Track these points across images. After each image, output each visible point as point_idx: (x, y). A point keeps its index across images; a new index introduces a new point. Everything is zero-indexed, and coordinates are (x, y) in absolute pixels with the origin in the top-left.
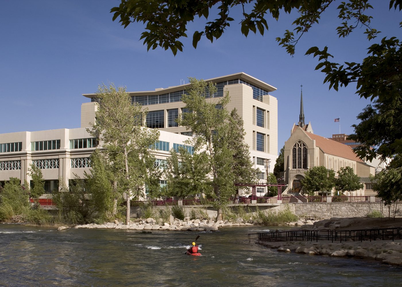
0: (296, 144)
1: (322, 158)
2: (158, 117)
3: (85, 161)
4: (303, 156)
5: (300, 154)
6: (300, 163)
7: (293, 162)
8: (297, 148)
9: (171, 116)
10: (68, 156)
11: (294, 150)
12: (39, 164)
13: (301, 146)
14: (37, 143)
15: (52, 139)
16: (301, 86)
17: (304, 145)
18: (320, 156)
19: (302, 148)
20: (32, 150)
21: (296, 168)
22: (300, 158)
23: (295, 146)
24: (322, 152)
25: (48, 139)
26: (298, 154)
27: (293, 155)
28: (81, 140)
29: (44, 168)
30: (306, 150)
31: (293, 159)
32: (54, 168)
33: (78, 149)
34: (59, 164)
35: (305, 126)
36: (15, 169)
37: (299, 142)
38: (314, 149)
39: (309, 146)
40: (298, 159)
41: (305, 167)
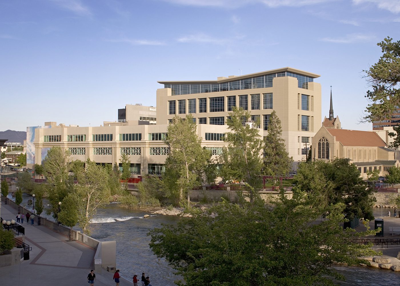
0: (321, 139)
1: (342, 150)
2: (219, 103)
3: (160, 150)
4: (326, 149)
5: (323, 147)
6: (323, 154)
7: (318, 153)
8: (321, 142)
9: (230, 102)
10: (147, 146)
11: (319, 144)
12: (126, 151)
13: (324, 141)
14: (124, 135)
15: (135, 132)
16: (331, 86)
17: (327, 140)
18: (340, 148)
19: (325, 142)
20: (120, 140)
21: (320, 158)
22: (323, 150)
23: (320, 140)
24: (342, 145)
25: (132, 132)
26: (322, 147)
27: (318, 147)
28: (157, 135)
29: (129, 154)
30: (328, 144)
31: (318, 151)
32: (137, 154)
33: (155, 141)
34: (140, 152)
35: (334, 119)
36: (108, 154)
37: (323, 138)
38: (334, 143)
39: (330, 142)
40: (322, 151)
41: (328, 157)
